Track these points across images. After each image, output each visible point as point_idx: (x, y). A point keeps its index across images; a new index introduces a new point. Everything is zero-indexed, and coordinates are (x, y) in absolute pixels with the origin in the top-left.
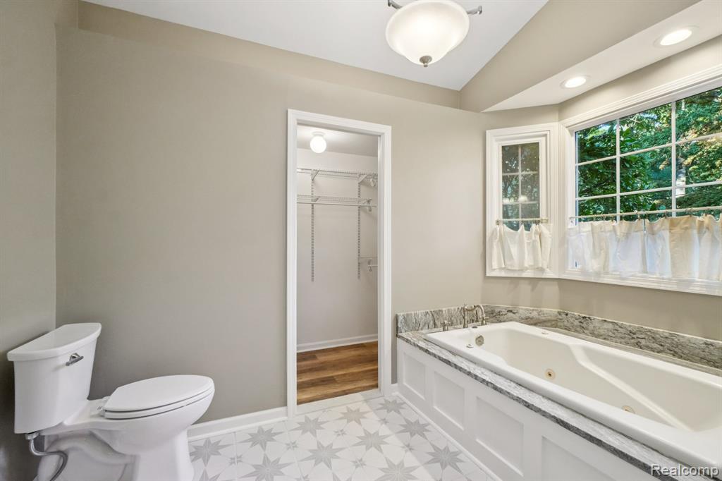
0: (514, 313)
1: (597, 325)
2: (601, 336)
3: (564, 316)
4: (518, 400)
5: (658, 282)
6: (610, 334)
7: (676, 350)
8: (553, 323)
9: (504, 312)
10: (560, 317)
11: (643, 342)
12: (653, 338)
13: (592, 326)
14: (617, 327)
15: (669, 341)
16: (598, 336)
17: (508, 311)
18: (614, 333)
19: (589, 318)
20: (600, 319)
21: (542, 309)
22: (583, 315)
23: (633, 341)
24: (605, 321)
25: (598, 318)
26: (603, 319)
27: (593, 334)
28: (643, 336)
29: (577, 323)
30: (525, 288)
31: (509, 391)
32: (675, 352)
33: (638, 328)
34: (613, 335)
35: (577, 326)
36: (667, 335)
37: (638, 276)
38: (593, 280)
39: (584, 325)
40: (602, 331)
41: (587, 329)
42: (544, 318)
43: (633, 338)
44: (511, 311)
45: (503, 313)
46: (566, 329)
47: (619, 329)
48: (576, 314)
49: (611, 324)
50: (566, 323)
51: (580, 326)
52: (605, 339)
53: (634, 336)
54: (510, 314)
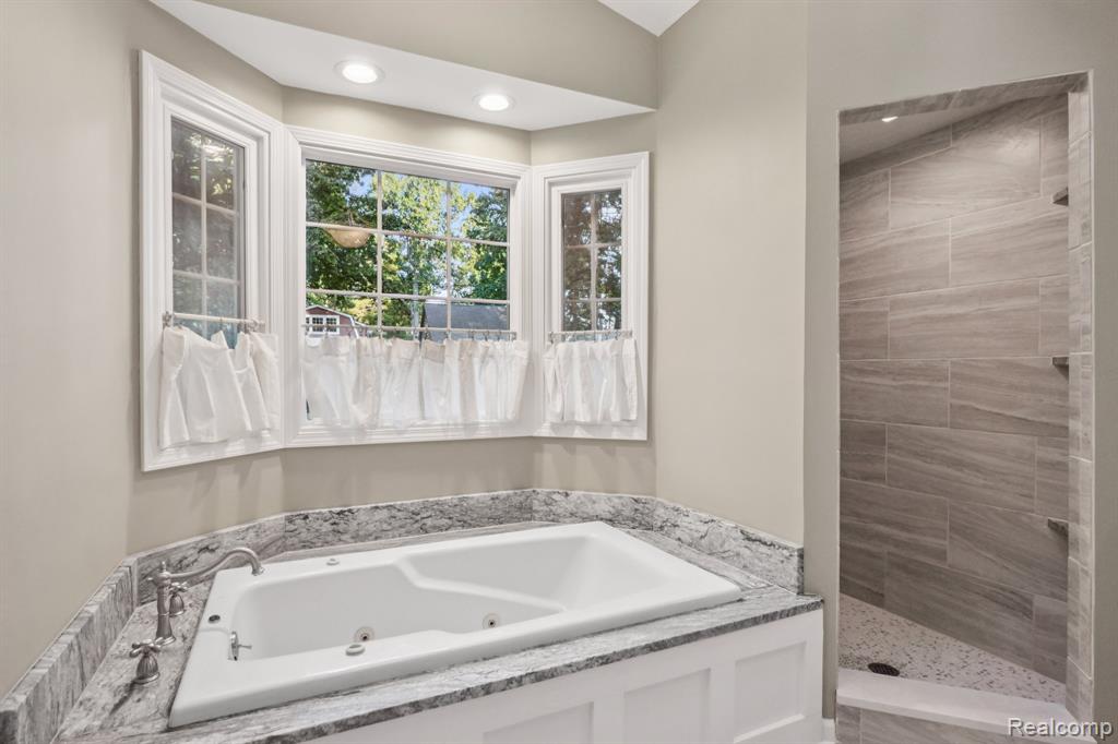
0: (213, 551)
1: (362, 517)
2: (370, 535)
3: (299, 521)
4: (590, 663)
5: (444, 431)
6: (385, 526)
7: (465, 518)
8: (279, 543)
9: (192, 554)
10: (292, 527)
11: (429, 522)
12: (441, 512)
13: (355, 523)
14: (394, 512)
15: (458, 509)
16: (366, 537)
17: (201, 550)
18: (390, 524)
19: (350, 511)
20: (369, 506)
21: (262, 521)
22: (339, 509)
23: (416, 526)
24: (377, 508)
25: (363, 507)
26: (374, 505)
27: (356, 538)
28: (429, 514)
29: (327, 527)
30: (228, 481)
31: (567, 662)
32: (465, 522)
33: (423, 503)
34: (389, 528)
35: (327, 534)
36: (455, 501)
37: (419, 426)
38: (353, 441)
39: (341, 527)
40: (371, 528)
41: (346, 532)
42: (265, 540)
43: (417, 521)
44: (206, 549)
45: (191, 559)
46: (304, 547)
47: (400, 514)
48: (324, 511)
49: (385, 510)
50: (304, 535)
51: (334, 531)
52: (376, 538)
53: (418, 518)
54: (206, 556)
